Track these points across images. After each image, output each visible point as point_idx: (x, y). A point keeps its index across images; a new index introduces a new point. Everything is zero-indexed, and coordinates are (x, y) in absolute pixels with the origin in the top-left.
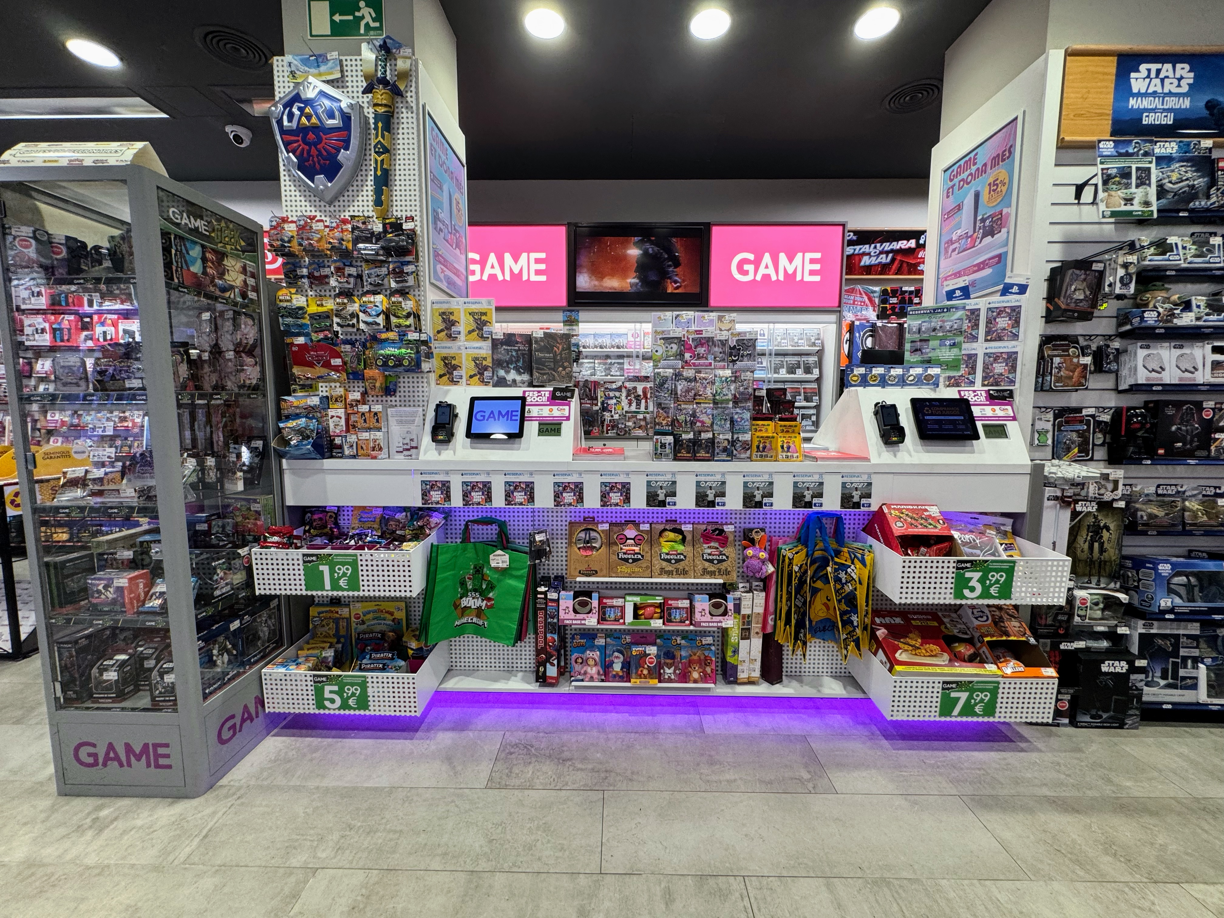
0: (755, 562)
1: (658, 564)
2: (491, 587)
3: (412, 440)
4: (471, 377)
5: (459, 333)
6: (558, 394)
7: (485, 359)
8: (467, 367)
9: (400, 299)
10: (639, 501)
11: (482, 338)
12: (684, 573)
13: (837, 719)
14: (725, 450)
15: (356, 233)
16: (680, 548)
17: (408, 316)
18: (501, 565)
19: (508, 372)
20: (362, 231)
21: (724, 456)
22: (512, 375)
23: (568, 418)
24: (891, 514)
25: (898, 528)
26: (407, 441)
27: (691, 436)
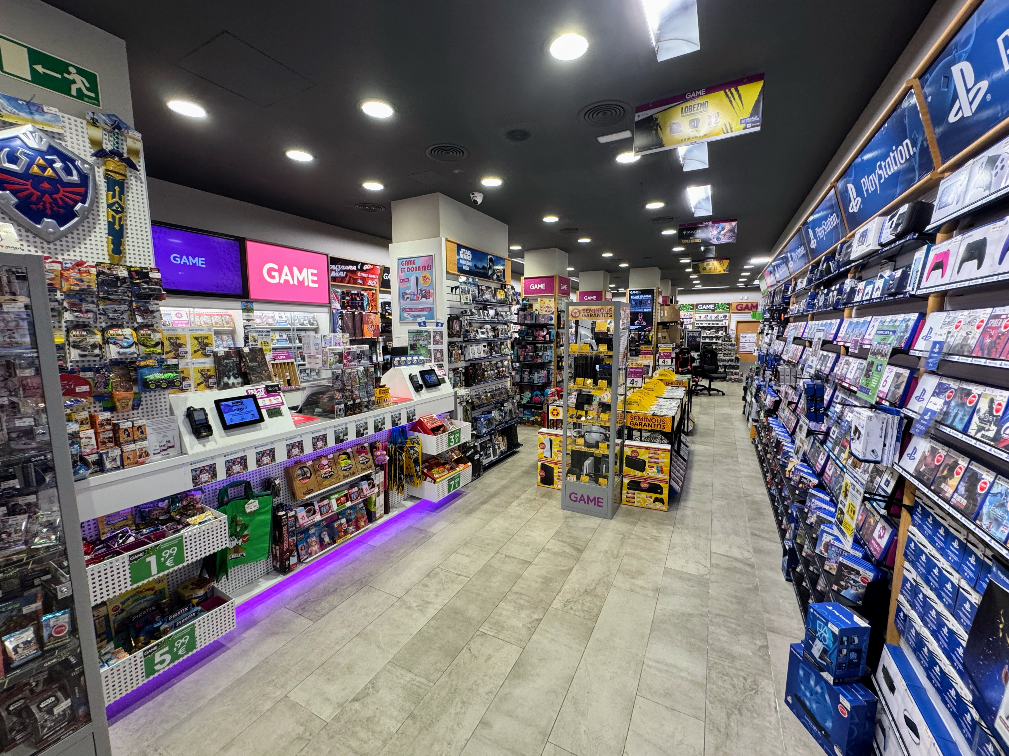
0: (382, 457)
1: (341, 473)
2: (245, 527)
3: (169, 441)
4: (199, 384)
5: (186, 353)
6: (270, 389)
7: (209, 370)
8: (194, 377)
9: (149, 332)
10: (331, 443)
11: (206, 355)
12: (353, 474)
13: (413, 515)
14: (366, 406)
15: (102, 277)
16: (349, 461)
17: (157, 344)
18: (253, 509)
19: (229, 378)
20: (108, 276)
21: (365, 409)
22: (232, 380)
23: (283, 404)
24: (425, 421)
25: (430, 426)
26: (164, 443)
27: (351, 402)
